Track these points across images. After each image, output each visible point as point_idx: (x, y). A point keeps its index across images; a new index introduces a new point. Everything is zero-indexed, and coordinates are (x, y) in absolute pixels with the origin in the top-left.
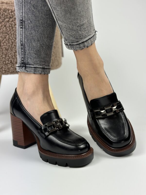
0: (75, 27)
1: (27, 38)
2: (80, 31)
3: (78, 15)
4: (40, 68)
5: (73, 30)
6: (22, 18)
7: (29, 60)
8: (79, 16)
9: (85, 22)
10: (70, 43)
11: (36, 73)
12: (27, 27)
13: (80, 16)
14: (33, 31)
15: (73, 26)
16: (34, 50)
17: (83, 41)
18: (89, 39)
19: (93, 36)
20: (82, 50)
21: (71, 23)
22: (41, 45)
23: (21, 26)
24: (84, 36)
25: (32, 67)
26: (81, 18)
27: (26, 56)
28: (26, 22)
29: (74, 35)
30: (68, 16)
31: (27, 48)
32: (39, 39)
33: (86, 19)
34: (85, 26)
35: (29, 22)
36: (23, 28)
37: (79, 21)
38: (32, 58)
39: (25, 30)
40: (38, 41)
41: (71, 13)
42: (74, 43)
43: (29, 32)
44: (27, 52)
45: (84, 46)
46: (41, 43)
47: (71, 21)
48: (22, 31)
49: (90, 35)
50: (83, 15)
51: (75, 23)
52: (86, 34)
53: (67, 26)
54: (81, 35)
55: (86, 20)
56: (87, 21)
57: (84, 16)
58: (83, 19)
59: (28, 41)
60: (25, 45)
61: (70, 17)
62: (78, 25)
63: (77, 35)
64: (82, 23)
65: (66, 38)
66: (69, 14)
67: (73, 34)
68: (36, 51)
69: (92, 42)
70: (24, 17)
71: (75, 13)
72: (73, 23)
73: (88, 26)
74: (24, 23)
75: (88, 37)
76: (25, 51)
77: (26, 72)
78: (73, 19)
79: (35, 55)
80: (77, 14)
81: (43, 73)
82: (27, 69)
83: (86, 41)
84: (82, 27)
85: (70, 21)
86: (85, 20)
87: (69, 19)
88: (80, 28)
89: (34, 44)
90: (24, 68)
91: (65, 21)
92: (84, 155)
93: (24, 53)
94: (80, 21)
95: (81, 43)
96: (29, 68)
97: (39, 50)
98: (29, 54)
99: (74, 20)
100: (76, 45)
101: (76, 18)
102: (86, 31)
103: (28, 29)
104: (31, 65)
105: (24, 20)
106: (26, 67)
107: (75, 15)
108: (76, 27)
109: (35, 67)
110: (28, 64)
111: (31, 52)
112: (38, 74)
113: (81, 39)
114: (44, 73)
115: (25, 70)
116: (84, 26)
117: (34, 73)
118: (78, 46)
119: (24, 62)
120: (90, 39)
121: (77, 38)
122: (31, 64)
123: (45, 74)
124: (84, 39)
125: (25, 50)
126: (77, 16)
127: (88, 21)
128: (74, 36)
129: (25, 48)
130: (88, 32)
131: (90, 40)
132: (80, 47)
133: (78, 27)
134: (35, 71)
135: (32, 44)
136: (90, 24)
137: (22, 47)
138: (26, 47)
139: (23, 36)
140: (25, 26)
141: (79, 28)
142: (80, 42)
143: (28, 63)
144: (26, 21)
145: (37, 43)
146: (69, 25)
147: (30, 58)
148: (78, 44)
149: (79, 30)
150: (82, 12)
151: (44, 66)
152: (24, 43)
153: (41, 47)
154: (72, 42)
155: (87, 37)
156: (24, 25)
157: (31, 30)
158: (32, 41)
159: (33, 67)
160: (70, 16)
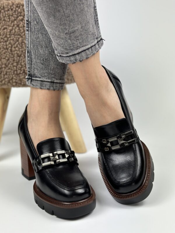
0: (62, 34)
1: (33, 43)
2: (70, 39)
3: (65, 19)
4: (48, 82)
5: (60, 38)
6: (28, 18)
7: (36, 71)
8: (67, 20)
9: (76, 28)
10: (60, 53)
11: (42, 88)
12: (33, 29)
13: (69, 21)
14: (40, 35)
15: (60, 32)
16: (41, 59)
17: (73, 54)
18: (82, 51)
19: (91, 47)
20: (74, 64)
21: (57, 29)
22: (49, 52)
23: (27, 29)
24: (76, 46)
25: (38, 81)
26: (71, 23)
27: (32, 66)
28: (32, 23)
29: (62, 44)
30: (52, 20)
31: (33, 57)
32: (48, 45)
33: (78, 24)
34: (77, 34)
35: (35, 23)
36: (29, 30)
37: (67, 27)
38: (39, 69)
39: (32, 33)
40: (47, 47)
41: (55, 17)
42: (64, 54)
43: (35, 36)
44: (34, 60)
45: (76, 59)
46: (50, 50)
47: (57, 26)
48: (28, 34)
49: (86, 45)
50: (74, 20)
51: (62, 29)
52: (79, 44)
53: (53, 33)
54: (71, 45)
55: (80, 26)
56: (80, 28)
57: (76, 20)
58: (73, 25)
59: (34, 47)
60: (31, 52)
61: (54, 22)
62: (66, 32)
63: (66, 45)
64: (73, 29)
65: (56, 47)
66: (52, 17)
67: (61, 42)
68: (44, 60)
69: (87, 55)
70: (30, 17)
71: (61, 16)
72: (60, 29)
73: (83, 34)
74: (30, 24)
75: (82, 48)
76: (31, 60)
77: (32, 86)
78: (59, 24)
79: (42, 65)
80: (64, 17)
81: (52, 88)
82: (33, 83)
83: (78, 53)
84: (72, 34)
85: (55, 26)
86: (76, 26)
87: (54, 23)
88: (70, 36)
89: (41, 51)
90: (30, 80)
91: (49, 26)
92: (81, 202)
93: (30, 62)
94: (69, 26)
95: (71, 56)
96: (34, 81)
97: (48, 58)
98: (36, 64)
99: (60, 26)
100: (66, 58)
101: (63, 23)
102: (79, 41)
103: (34, 32)
104: (38, 78)
105: (30, 20)
106: (32, 80)
107: (61, 19)
108: (64, 34)
109: (41, 81)
110: (35, 76)
111: (37, 61)
112: (45, 89)
113: (72, 50)
114: (54, 88)
115: (31, 83)
116: (75, 34)
117: (41, 88)
118: (68, 58)
119: (30, 74)
120: (85, 50)
121: (66, 49)
122: (38, 76)
123: (54, 90)
124: (76, 50)
125: (31, 58)
126: (65, 21)
127: (83, 28)
128: (62, 46)
129: (31, 56)
130: (83, 41)
131: (84, 52)
132: (71, 61)
133: (67, 34)
134: (41, 85)
135: (39, 51)
136: (86, 30)
137: (28, 54)
138: (32, 54)
139: (29, 41)
140: (31, 28)
141: (68, 36)
142: (71, 54)
143: (34, 74)
144: (32, 21)
145: (45, 50)
146: (55, 32)
147: (37, 69)
148: (68, 56)
149: (68, 38)
150: (71, 16)
151: (54, 79)
152: (31, 50)
153: (50, 55)
154: (62, 53)
155: (80, 48)
156: (30, 26)
157: (38, 34)
158: (39, 47)
159: (40, 81)
160: (54, 20)
